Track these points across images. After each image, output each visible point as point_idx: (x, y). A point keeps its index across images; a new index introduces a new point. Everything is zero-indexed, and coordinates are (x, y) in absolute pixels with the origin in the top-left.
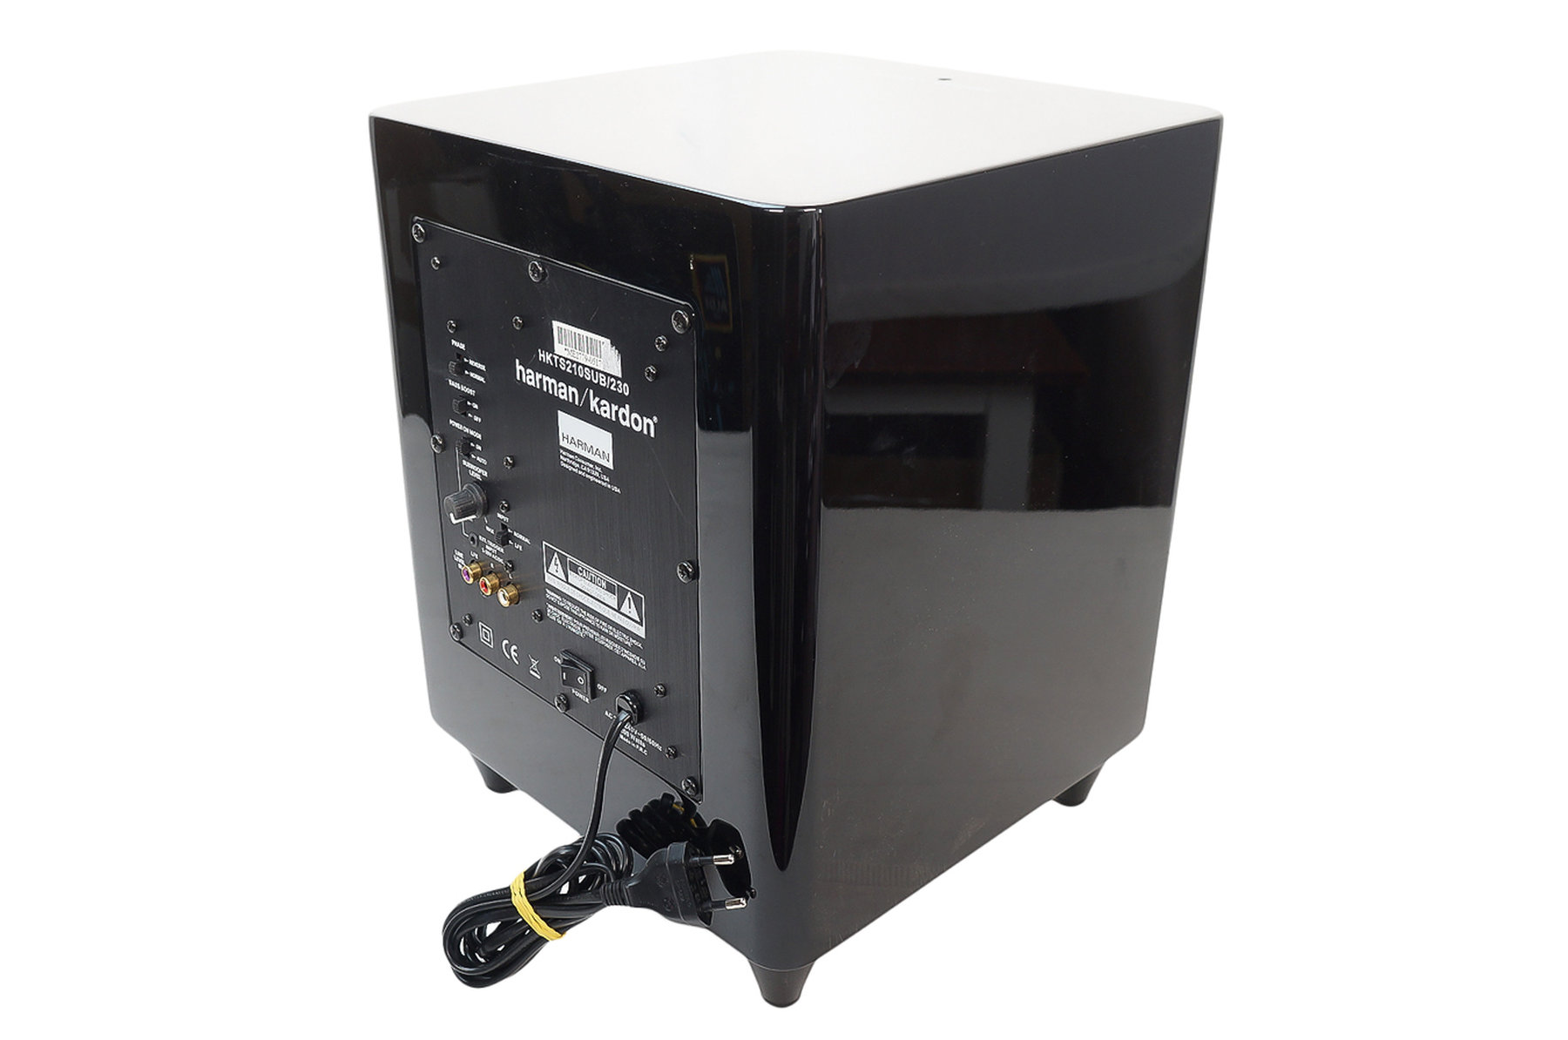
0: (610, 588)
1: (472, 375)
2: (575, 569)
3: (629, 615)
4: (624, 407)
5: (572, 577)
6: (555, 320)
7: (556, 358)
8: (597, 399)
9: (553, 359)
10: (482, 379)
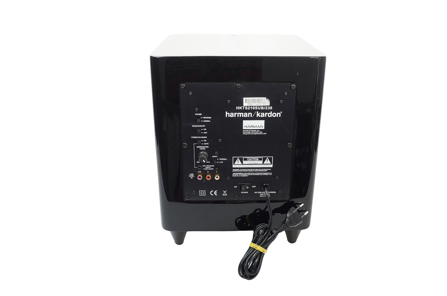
0: (260, 159)
1: (204, 121)
2: (246, 159)
3: (267, 163)
4: (270, 113)
5: (244, 162)
6: (244, 98)
7: (244, 107)
8: (260, 113)
9: (242, 108)
10: (209, 121)
